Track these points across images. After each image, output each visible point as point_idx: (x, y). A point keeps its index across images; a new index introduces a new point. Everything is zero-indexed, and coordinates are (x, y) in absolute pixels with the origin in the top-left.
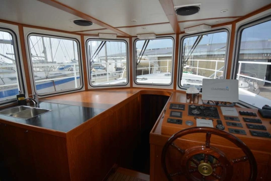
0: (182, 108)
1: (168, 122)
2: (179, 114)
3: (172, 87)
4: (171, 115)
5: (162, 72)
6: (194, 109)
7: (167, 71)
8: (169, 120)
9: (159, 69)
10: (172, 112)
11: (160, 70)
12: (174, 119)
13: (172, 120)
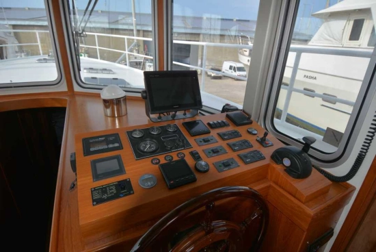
0: (117, 145)
1: (98, 201)
2: (114, 165)
3: (63, 88)
4: (97, 176)
5: (28, 54)
6: (142, 139)
7: (41, 52)
8: (97, 196)
9: (21, 49)
10: (94, 163)
11: (23, 52)
12: (109, 185)
13: (103, 190)
